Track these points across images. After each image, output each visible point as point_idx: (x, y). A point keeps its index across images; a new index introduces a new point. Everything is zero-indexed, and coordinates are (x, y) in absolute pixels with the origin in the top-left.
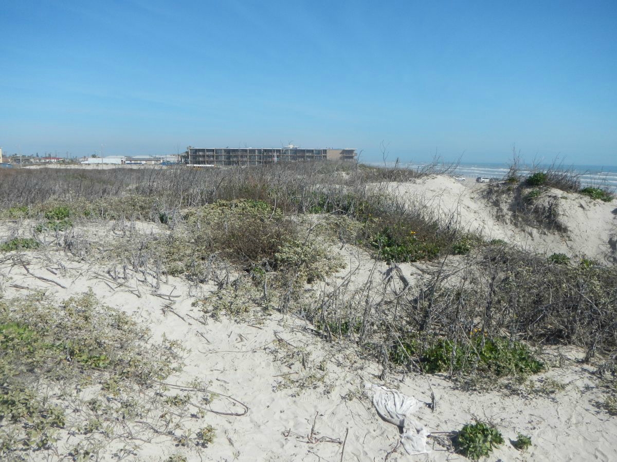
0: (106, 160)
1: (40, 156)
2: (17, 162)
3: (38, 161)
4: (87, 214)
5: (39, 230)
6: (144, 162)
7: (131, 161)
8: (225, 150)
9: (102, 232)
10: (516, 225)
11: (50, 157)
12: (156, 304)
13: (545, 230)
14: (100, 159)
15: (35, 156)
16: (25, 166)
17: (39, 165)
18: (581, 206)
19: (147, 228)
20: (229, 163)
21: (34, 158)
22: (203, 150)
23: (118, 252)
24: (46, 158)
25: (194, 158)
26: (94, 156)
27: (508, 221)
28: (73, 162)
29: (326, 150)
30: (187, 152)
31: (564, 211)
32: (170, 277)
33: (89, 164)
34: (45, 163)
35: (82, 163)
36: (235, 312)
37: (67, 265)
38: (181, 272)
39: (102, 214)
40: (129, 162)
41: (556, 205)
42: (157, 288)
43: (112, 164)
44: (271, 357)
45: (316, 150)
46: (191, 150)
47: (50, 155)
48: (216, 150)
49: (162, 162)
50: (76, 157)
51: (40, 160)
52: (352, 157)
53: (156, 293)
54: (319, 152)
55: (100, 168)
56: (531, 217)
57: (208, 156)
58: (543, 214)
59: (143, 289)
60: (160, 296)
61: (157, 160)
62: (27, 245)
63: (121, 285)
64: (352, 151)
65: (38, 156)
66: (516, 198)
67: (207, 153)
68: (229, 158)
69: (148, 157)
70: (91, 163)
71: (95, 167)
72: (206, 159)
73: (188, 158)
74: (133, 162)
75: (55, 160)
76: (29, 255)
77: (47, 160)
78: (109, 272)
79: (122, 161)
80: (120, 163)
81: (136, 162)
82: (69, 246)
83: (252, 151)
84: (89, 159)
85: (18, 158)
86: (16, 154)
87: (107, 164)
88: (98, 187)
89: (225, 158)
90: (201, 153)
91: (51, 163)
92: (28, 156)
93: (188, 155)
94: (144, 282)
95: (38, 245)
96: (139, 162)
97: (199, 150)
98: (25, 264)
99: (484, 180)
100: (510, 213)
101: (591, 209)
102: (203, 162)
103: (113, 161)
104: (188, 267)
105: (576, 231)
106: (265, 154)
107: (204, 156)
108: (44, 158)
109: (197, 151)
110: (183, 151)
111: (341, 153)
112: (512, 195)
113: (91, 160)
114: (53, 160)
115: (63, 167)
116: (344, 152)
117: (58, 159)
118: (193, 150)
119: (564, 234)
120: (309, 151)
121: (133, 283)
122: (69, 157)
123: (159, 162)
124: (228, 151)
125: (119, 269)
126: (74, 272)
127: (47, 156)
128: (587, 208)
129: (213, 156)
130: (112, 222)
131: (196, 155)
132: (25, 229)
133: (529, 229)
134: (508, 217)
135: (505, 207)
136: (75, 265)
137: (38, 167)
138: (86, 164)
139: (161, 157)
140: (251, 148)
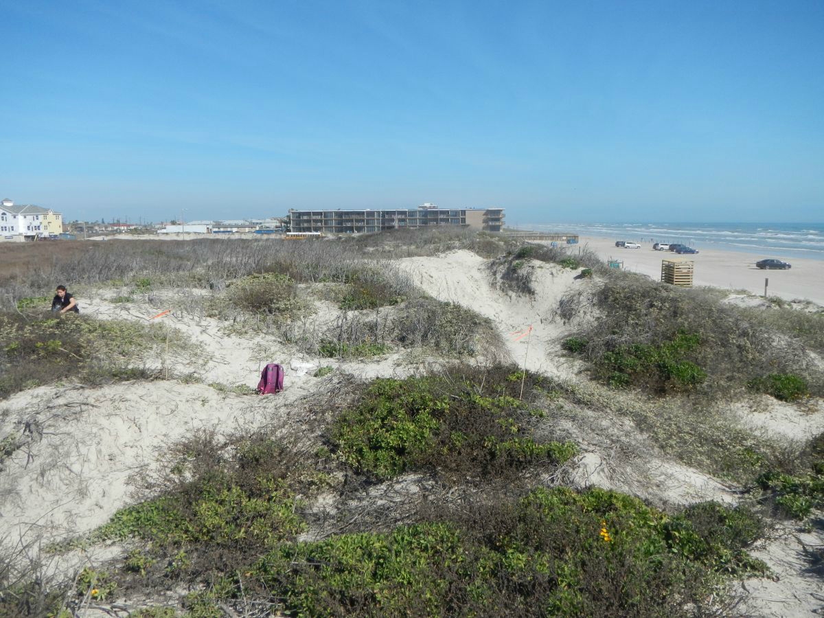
0: (188, 228)
1: (106, 222)
2: (78, 231)
3: (104, 229)
4: (161, 283)
5: (133, 293)
6: (235, 230)
7: (219, 228)
8: (336, 213)
9: (170, 294)
10: (503, 290)
11: (118, 224)
12: (199, 329)
13: (521, 294)
14: (181, 227)
15: (100, 222)
16: (90, 237)
17: (107, 235)
18: (552, 274)
19: (201, 292)
20: (340, 230)
21: (99, 225)
22: (308, 214)
23: (180, 304)
24: (114, 225)
25: (297, 224)
26: (173, 223)
27: (498, 287)
28: (148, 230)
29: (465, 211)
30: (288, 217)
31: (537, 277)
32: (209, 319)
33: (167, 234)
34: (114, 233)
35: (159, 231)
36: (240, 334)
37: (150, 310)
38: (215, 315)
39: (171, 283)
40: (217, 230)
41: (532, 274)
42: (200, 322)
43: (195, 233)
44: (251, 351)
45: (452, 211)
46: (293, 213)
47: (118, 221)
48: (325, 213)
49: (258, 228)
50: (151, 223)
51: (106, 227)
52: (498, 220)
53: (198, 325)
54: (456, 213)
55: (180, 238)
56: (514, 283)
57: (315, 221)
58: (521, 281)
59: (192, 323)
60: (201, 326)
61: (252, 225)
62: (128, 300)
63: (179, 320)
64: (498, 212)
65: (103, 222)
66: (508, 268)
67: (314, 217)
68: (340, 222)
69: (240, 222)
70: (171, 232)
71: (176, 238)
72: (313, 225)
73: (290, 223)
74: (222, 229)
75: (126, 228)
76: (129, 305)
77: (115, 228)
78: (173, 314)
79: (208, 228)
80: (205, 231)
81: (225, 230)
82: (151, 301)
83: (371, 214)
84: (167, 227)
85: (80, 226)
86: (77, 221)
87: (189, 233)
88: (173, 263)
89: (336, 224)
90: (305, 218)
91: (120, 232)
92: (92, 223)
93: (290, 220)
94: (193, 319)
95: (133, 301)
96: (229, 229)
97: (304, 214)
98: (127, 310)
99: (662, 246)
100: (501, 281)
101: (559, 276)
102: (309, 229)
103: (196, 229)
104: (220, 313)
105: (541, 294)
106: (387, 217)
107: (308, 221)
108: (111, 224)
109: (301, 214)
110: (283, 215)
111: (484, 215)
112: (507, 265)
113: (171, 229)
114: (122, 228)
115: (136, 237)
116: (488, 212)
117: (129, 226)
118: (296, 213)
119: (532, 296)
120: (442, 212)
121: (186, 320)
122: (143, 224)
123: (253, 230)
124: (340, 214)
125: (179, 312)
126: (154, 314)
127: (115, 222)
128: (555, 275)
129: (321, 221)
130: (177, 289)
131: (301, 220)
132: (125, 291)
133: (510, 293)
134: (499, 284)
135: (499, 276)
136: (155, 310)
137: (106, 238)
138: (164, 233)
139: (259, 221)
140: (369, 210)
